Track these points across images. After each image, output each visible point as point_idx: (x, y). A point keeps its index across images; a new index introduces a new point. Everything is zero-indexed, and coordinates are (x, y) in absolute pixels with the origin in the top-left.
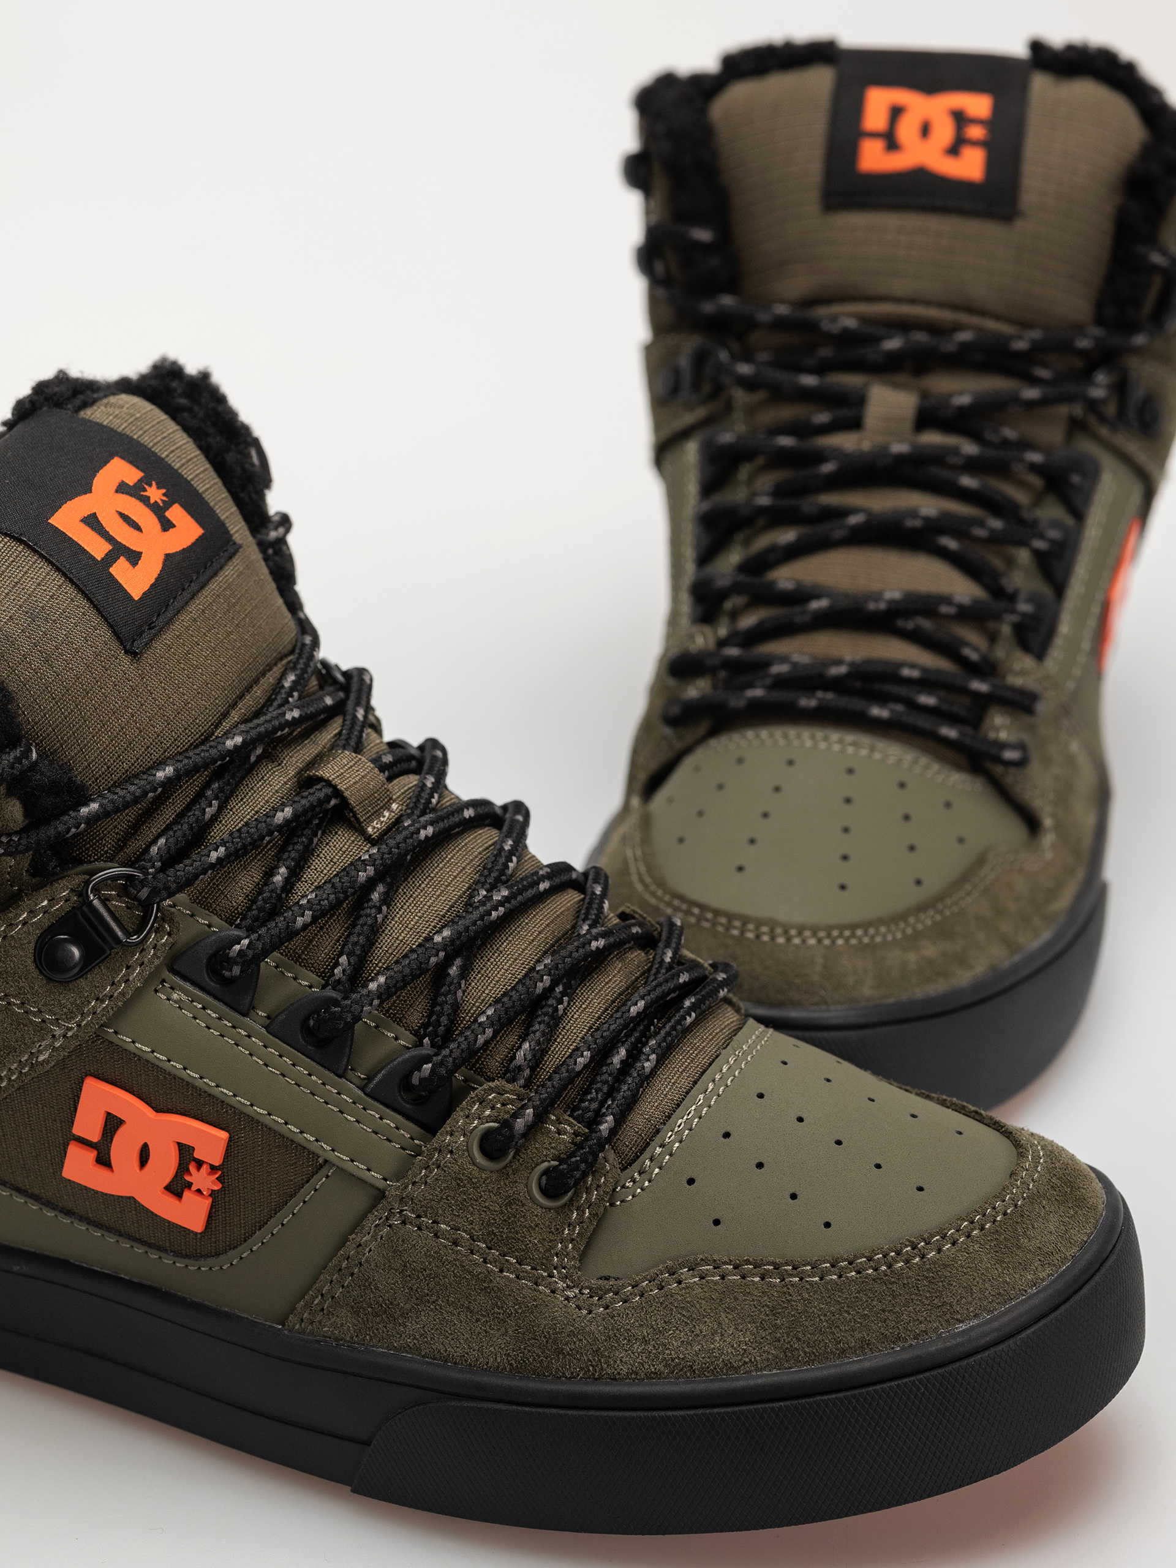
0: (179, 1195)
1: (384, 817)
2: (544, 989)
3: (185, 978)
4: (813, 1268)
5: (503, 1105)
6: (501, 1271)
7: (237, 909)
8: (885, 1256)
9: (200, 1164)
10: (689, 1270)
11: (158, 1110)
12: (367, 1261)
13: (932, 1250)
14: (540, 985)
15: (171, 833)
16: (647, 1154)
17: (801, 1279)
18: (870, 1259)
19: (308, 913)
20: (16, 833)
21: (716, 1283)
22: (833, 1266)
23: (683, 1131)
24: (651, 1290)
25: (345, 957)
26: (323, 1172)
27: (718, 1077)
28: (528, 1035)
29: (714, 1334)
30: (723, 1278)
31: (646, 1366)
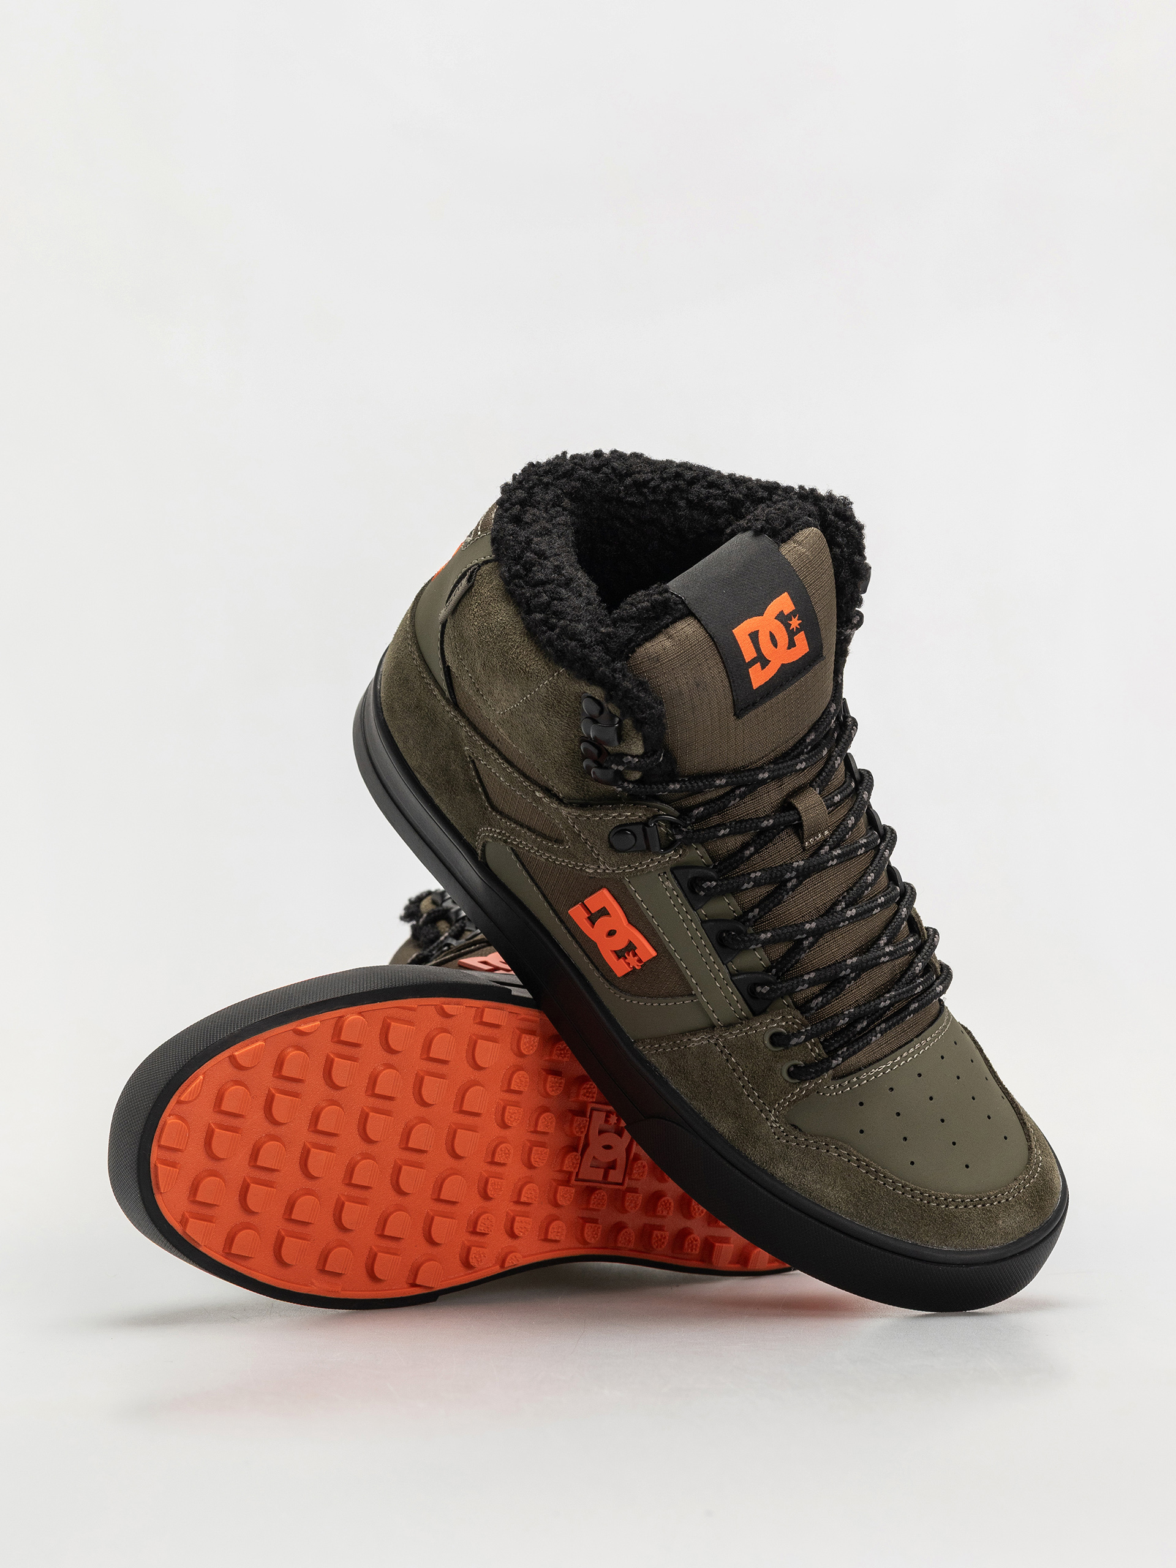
0: (619, 957)
1: (818, 837)
2: (845, 975)
3: (675, 878)
4: (893, 1182)
5: (793, 1023)
6: (748, 1096)
7: (720, 855)
8: (929, 1196)
9: (635, 955)
10: (835, 1148)
11: (629, 922)
12: (689, 1048)
13: (953, 1205)
14: (844, 973)
15: (708, 807)
16: (849, 1078)
17: (884, 1184)
18: (921, 1194)
19: (752, 883)
20: (637, 756)
21: (844, 1162)
22: (903, 1187)
23: (872, 1076)
24: (813, 1147)
25: (758, 910)
26: (692, 998)
27: (905, 1055)
28: (824, 993)
29: (830, 1185)
30: (849, 1161)
31: (790, 1180)
